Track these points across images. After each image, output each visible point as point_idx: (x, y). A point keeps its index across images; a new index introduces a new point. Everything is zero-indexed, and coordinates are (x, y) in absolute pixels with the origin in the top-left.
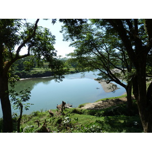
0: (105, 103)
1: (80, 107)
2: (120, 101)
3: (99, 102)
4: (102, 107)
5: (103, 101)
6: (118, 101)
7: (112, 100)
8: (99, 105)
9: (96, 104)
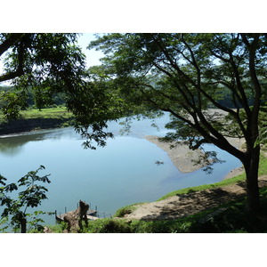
0: (186, 201)
1: (122, 214)
2: (225, 193)
3: (172, 199)
4: (181, 211)
5: (182, 196)
6: (218, 193)
7: (204, 193)
8: (171, 206)
9: (162, 203)
